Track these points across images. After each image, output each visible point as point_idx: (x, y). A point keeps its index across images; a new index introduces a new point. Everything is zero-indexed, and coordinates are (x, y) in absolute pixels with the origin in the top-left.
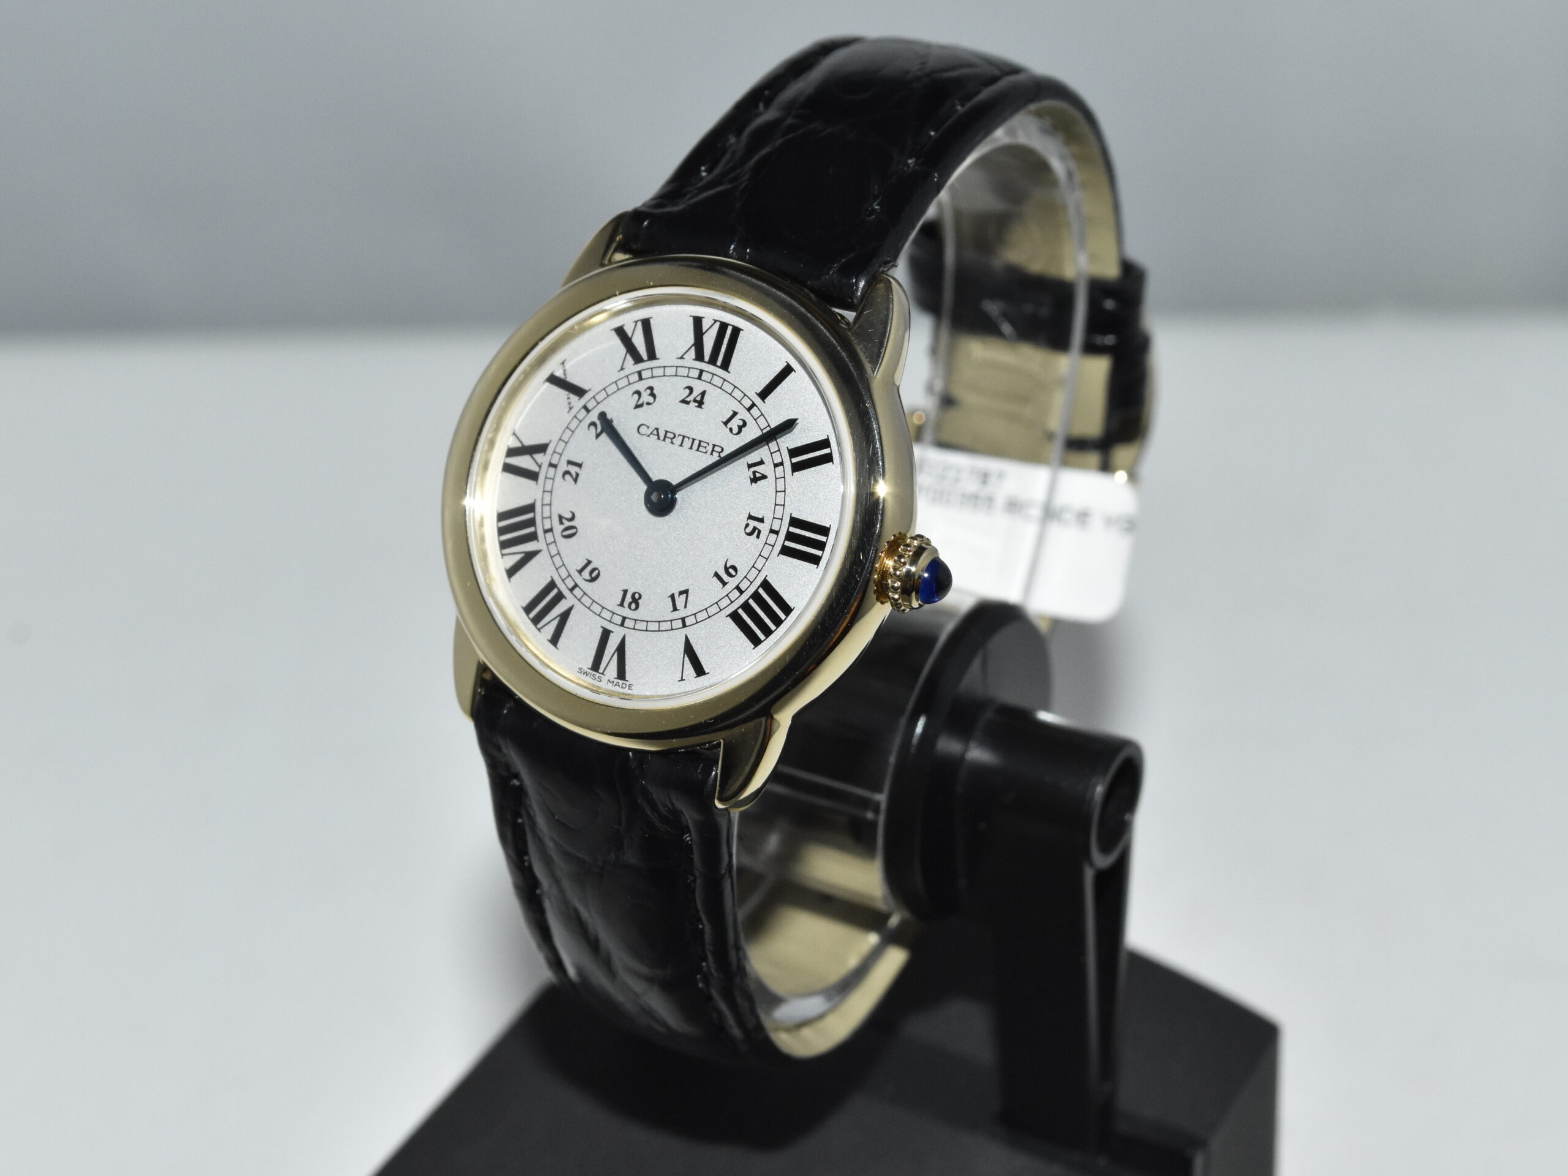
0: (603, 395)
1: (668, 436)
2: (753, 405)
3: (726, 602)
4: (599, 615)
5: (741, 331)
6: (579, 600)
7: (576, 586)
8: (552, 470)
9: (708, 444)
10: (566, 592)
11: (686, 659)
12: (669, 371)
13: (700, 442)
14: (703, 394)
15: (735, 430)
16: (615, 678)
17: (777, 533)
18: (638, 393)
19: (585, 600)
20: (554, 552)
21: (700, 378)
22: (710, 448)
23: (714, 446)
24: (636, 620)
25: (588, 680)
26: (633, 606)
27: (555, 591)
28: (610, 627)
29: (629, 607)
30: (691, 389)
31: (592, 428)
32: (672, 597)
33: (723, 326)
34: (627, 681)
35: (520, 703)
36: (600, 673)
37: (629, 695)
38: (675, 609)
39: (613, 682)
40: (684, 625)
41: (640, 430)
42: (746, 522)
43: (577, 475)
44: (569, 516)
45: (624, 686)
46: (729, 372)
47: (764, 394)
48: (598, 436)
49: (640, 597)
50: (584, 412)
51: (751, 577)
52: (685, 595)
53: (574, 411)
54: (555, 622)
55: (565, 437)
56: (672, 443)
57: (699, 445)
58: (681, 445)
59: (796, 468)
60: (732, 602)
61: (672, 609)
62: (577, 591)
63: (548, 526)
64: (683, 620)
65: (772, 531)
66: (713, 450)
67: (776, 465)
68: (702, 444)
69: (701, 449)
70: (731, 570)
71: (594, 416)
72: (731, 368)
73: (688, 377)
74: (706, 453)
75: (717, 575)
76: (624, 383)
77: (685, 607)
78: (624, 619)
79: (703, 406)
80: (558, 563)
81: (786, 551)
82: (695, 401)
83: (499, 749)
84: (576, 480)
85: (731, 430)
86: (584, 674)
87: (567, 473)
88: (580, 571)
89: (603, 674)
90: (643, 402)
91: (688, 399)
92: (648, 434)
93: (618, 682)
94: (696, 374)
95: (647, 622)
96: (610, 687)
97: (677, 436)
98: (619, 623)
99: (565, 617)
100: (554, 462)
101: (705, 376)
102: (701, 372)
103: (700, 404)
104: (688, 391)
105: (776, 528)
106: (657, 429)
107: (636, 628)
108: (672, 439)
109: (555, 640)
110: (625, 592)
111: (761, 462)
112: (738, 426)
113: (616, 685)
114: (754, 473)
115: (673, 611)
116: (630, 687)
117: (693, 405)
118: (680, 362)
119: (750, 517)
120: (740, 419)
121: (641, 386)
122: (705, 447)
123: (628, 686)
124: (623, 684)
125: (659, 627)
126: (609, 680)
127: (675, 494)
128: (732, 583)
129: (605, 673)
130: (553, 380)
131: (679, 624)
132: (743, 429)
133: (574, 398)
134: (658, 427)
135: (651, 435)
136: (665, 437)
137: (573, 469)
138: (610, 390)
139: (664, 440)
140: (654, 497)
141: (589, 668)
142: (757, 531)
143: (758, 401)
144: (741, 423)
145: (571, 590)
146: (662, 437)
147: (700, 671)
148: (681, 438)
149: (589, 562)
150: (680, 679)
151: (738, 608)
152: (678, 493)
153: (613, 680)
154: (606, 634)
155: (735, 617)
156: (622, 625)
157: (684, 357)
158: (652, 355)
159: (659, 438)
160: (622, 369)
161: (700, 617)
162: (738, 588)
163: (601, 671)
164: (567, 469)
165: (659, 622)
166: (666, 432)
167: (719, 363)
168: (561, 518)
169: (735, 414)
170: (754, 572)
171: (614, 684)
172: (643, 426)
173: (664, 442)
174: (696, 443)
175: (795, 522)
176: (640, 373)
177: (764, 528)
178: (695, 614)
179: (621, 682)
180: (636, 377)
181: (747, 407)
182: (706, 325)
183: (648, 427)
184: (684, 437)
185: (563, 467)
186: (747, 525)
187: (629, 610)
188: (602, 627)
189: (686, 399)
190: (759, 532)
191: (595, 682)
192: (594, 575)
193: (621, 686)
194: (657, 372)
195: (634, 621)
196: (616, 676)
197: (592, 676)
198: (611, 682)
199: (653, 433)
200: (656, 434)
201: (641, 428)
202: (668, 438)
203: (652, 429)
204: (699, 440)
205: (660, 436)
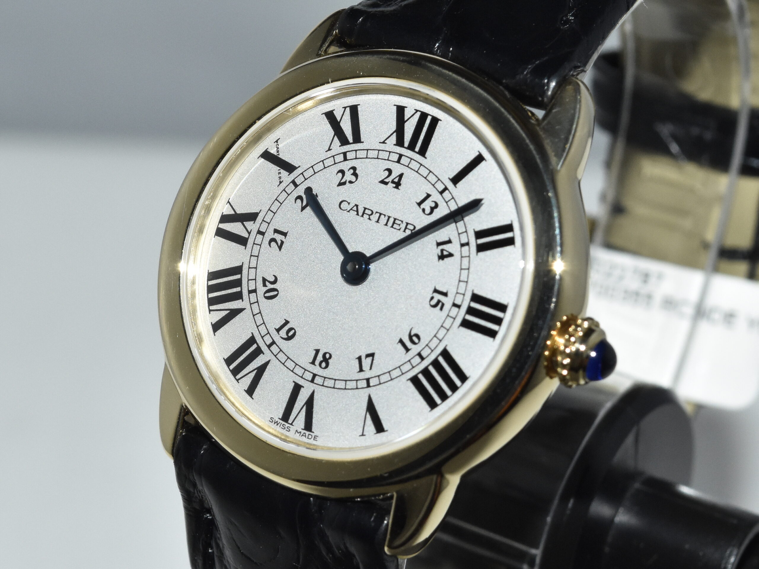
0: (311, 171)
2: (446, 189)
3: (408, 367)
4: (292, 371)
5: (439, 122)
6: (275, 356)
7: (273, 343)
8: (260, 237)
9: (402, 222)
10: (264, 348)
11: (368, 416)
12: (372, 154)
13: (395, 219)
14: (401, 176)
15: (428, 211)
16: (302, 429)
17: (459, 306)
18: (342, 172)
19: (281, 356)
20: (256, 311)
21: (398, 161)
22: (403, 226)
23: (407, 224)
24: (325, 378)
25: (277, 430)
26: (324, 365)
27: (254, 346)
28: (301, 382)
29: (320, 365)
30: (390, 171)
31: (299, 201)
32: (360, 358)
33: (424, 116)
34: (313, 432)
35: (216, 445)
36: (289, 424)
37: (314, 445)
38: (361, 370)
39: (301, 432)
40: (368, 386)
41: (342, 206)
42: (431, 296)
43: (282, 242)
44: (272, 279)
45: (310, 437)
46: (426, 158)
47: (456, 180)
48: (303, 208)
49: (330, 357)
50: (292, 186)
51: (432, 345)
52: (371, 358)
53: (283, 185)
54: (253, 375)
55: (274, 209)
56: (369, 219)
57: (394, 223)
58: (378, 222)
59: (481, 248)
60: (413, 367)
61: (358, 370)
62: (274, 348)
63: (252, 287)
64: (368, 380)
65: (455, 305)
66: (406, 228)
67: (462, 245)
68: (397, 222)
69: (395, 226)
70: (414, 338)
71: (301, 191)
72: (428, 154)
73: (388, 160)
74: (399, 230)
75: (401, 341)
76: (330, 162)
77: (371, 369)
78: (315, 375)
79: (400, 187)
80: (259, 321)
81: (466, 324)
82: (393, 182)
83: (195, 485)
84: (280, 248)
85: (424, 210)
86: (275, 423)
87: (273, 240)
88: (278, 330)
89: (291, 424)
90: (346, 180)
91: (386, 180)
92: (348, 210)
93: (305, 433)
94: (395, 157)
95: (335, 380)
96: (298, 437)
97: (374, 213)
98: (310, 379)
99: (261, 370)
100: (263, 230)
101: (404, 160)
102: (401, 156)
103: (397, 185)
104: (387, 173)
105: (458, 302)
106: (357, 206)
107: (324, 385)
108: (369, 215)
109: (250, 391)
110: (317, 351)
111: (449, 242)
112: (430, 206)
113: (303, 435)
114: (442, 251)
115: (359, 372)
116: (315, 438)
117: (391, 185)
118: (382, 147)
119: (436, 291)
120: (432, 201)
121: (346, 166)
122: (399, 225)
123: (313, 437)
124: (309, 434)
125: (344, 385)
126: (297, 431)
127: (369, 265)
128: (415, 349)
129: (293, 424)
130: (267, 156)
131: (364, 384)
132: (435, 210)
133: (284, 173)
134: (357, 204)
135: (351, 211)
136: (364, 213)
137: (279, 237)
138: (316, 168)
139: (362, 216)
140: (349, 267)
141: (279, 419)
142: (441, 304)
143: (450, 185)
144: (433, 205)
145: (269, 346)
146: (360, 213)
147: (379, 428)
148: (378, 215)
149: (287, 322)
150: (361, 434)
151: (418, 373)
152: (371, 265)
153: (300, 430)
154: (297, 389)
155: (415, 380)
156: (312, 381)
157: (386, 142)
158: (357, 139)
159: (358, 214)
160: (329, 149)
161: (384, 378)
163: (290, 421)
164: (274, 237)
165: (346, 381)
166: (365, 209)
167: (417, 149)
168: (264, 280)
169: (428, 196)
170: (435, 341)
171: (301, 434)
172: (344, 202)
173: (362, 218)
174: (391, 220)
175: (476, 298)
176: (345, 154)
177: (448, 301)
178: (379, 376)
179: (307, 433)
180: (341, 158)
181: (440, 191)
182: (407, 114)
183: (349, 203)
184: (381, 214)
185: (270, 235)
186: (432, 298)
187: (320, 368)
188: (294, 382)
189: (385, 180)
190: (443, 305)
191: (284, 432)
192: (290, 334)
193: (307, 437)
194: (361, 154)
195: (323, 378)
196: (303, 428)
197: (281, 426)
198: (298, 433)
199: (353, 209)
200: (356, 210)
201: (342, 204)
202: (366, 214)
203: (352, 205)
204: (394, 218)
205: (359, 212)
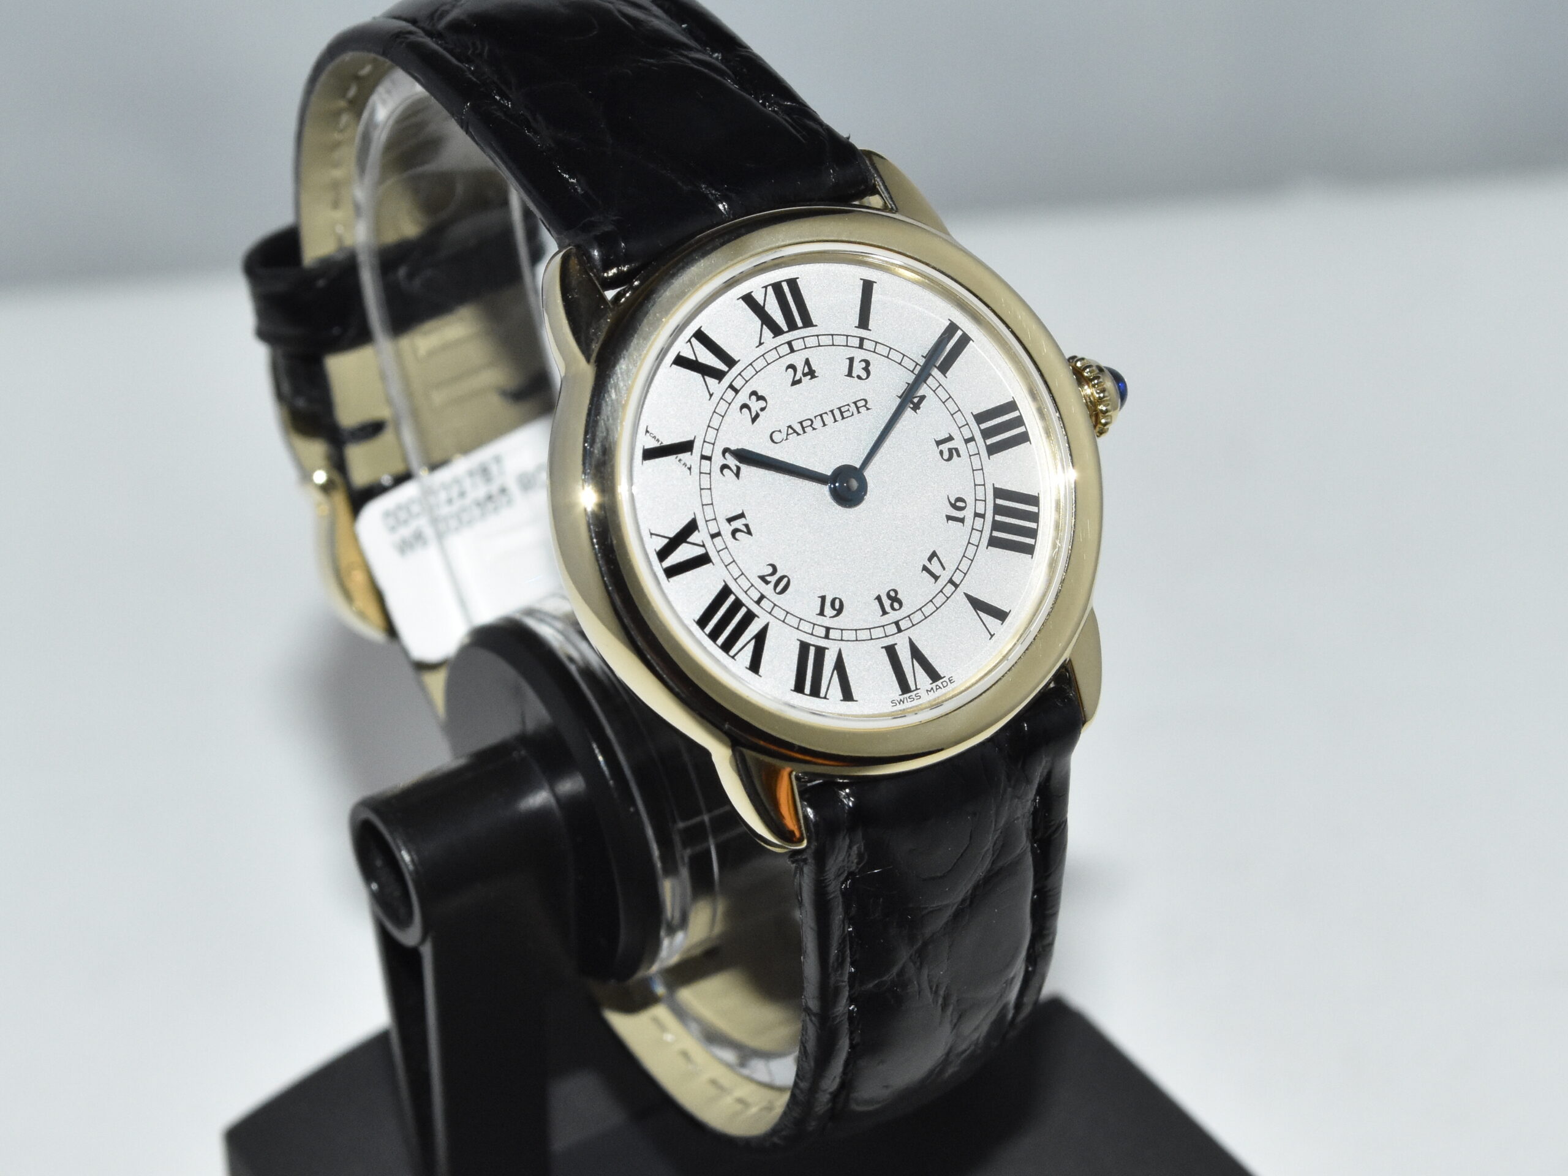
0: (711, 432)
1: (805, 426)
2: (862, 340)
4: (872, 639)
5: (797, 279)
7: (828, 629)
8: (718, 540)
10: (823, 643)
11: (981, 614)
12: (758, 365)
14: (807, 362)
15: (864, 375)
16: (931, 684)
17: (972, 439)
18: (745, 406)
19: (847, 635)
21: (792, 350)
22: (853, 408)
25: (907, 706)
26: (896, 605)
27: (811, 650)
28: (888, 642)
29: (893, 608)
30: (792, 367)
31: (726, 471)
32: (925, 568)
34: (944, 678)
36: (914, 691)
37: (956, 689)
38: (936, 578)
39: (932, 689)
40: (957, 586)
41: (775, 441)
42: (939, 451)
43: (747, 526)
44: (770, 571)
45: (945, 684)
46: (815, 325)
47: (864, 323)
48: (738, 474)
49: (896, 592)
50: (705, 462)
51: (981, 496)
52: (935, 558)
53: (696, 469)
54: (836, 680)
55: (707, 500)
57: (842, 413)
58: (824, 425)
59: (944, 369)
60: (981, 532)
61: (933, 580)
62: (833, 634)
63: (756, 596)
64: (951, 581)
65: (967, 441)
68: (843, 409)
70: (957, 504)
71: (719, 459)
72: (814, 320)
73: (780, 357)
75: (949, 518)
76: (723, 406)
77: (944, 568)
79: (815, 374)
80: (794, 621)
81: (992, 450)
82: (805, 375)
84: (749, 532)
85: (859, 377)
86: (899, 702)
87: (735, 532)
88: (822, 613)
89: (916, 690)
90: (757, 411)
91: (797, 378)
93: (937, 686)
94: (786, 349)
95: (920, 609)
96: (932, 696)
97: (814, 420)
98: (896, 631)
99: (840, 666)
100: (714, 531)
101: (796, 345)
102: (789, 344)
103: (811, 373)
104: (791, 371)
105: (968, 435)
106: (790, 427)
107: (914, 624)
112: (863, 369)
113: (937, 689)
115: (936, 581)
116: (951, 681)
117: (806, 380)
118: (763, 349)
119: (938, 443)
120: (860, 362)
121: (743, 397)
122: (848, 410)
123: (949, 682)
124: (942, 683)
125: (934, 606)
126: (927, 690)
127: (863, 474)
128: (968, 514)
129: (918, 687)
130: (651, 456)
131: (950, 588)
132: (870, 368)
133: (685, 456)
137: (738, 524)
138: (715, 424)
141: (900, 695)
142: (954, 451)
143: (863, 333)
144: (864, 365)
145: (827, 637)
147: (1001, 615)
149: (823, 598)
150: (990, 636)
153: (930, 686)
154: (891, 651)
155: (994, 542)
156: (899, 630)
157: (762, 342)
158: (730, 362)
160: (711, 395)
161: (964, 567)
162: (977, 515)
163: (913, 687)
164: (733, 528)
165: (930, 601)
167: (800, 324)
168: (763, 579)
169: (851, 360)
170: (980, 489)
171: (935, 690)
175: (980, 418)
177: (958, 443)
178: (958, 568)
179: (939, 683)
180: (730, 394)
181: (858, 346)
182: (759, 297)
184: (821, 415)
185: (726, 529)
186: (941, 453)
187: (895, 612)
188: (882, 648)
189: (795, 379)
190: (957, 450)
191: (916, 703)
192: (837, 606)
193: (942, 687)
194: (747, 375)
195: (908, 618)
196: (931, 682)
197: (909, 700)
198: (930, 691)
199: (789, 433)
200: (792, 432)
201: (774, 438)
202: (806, 427)
203: (784, 430)
204: (837, 408)
205: (797, 430)
